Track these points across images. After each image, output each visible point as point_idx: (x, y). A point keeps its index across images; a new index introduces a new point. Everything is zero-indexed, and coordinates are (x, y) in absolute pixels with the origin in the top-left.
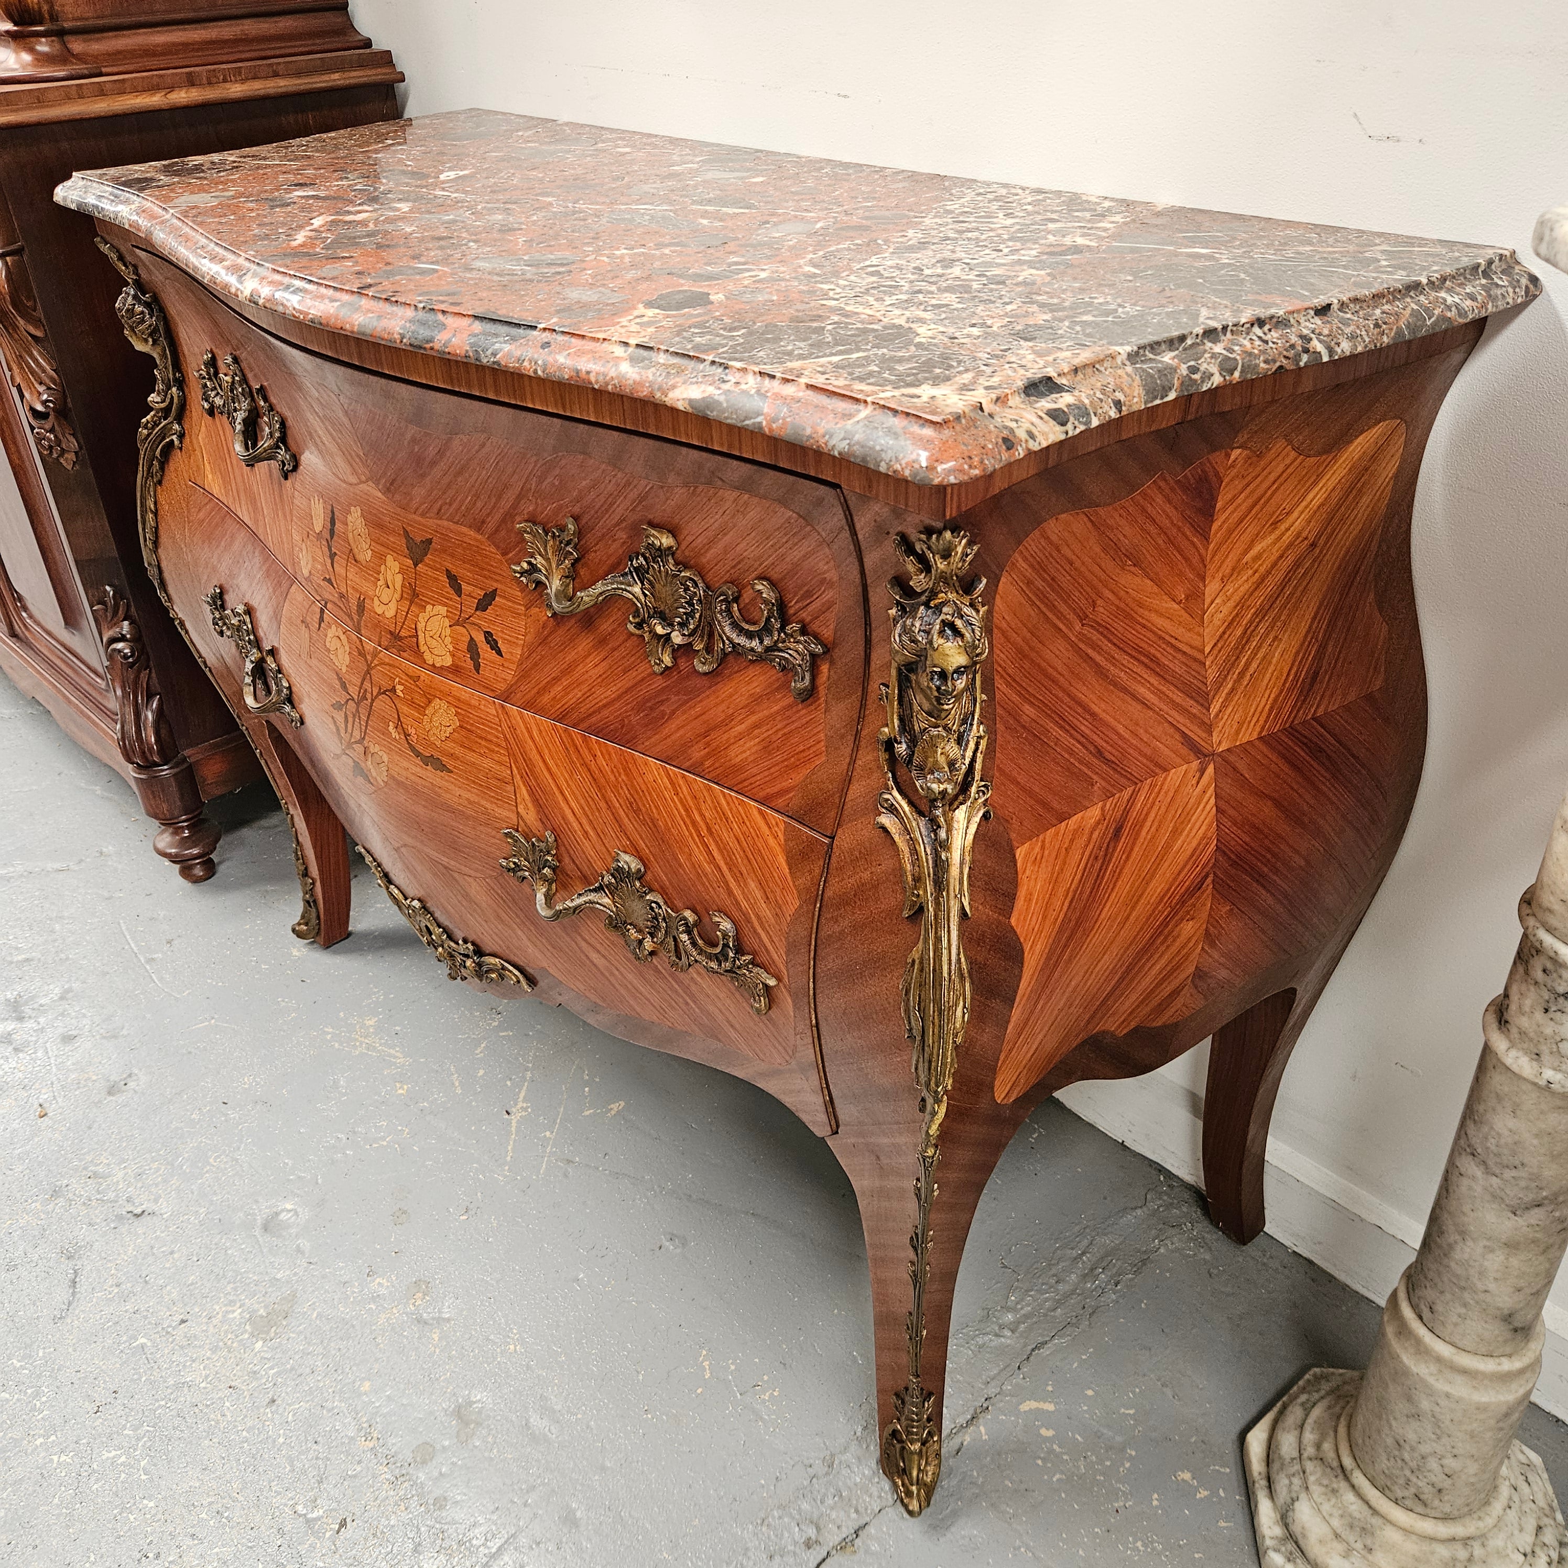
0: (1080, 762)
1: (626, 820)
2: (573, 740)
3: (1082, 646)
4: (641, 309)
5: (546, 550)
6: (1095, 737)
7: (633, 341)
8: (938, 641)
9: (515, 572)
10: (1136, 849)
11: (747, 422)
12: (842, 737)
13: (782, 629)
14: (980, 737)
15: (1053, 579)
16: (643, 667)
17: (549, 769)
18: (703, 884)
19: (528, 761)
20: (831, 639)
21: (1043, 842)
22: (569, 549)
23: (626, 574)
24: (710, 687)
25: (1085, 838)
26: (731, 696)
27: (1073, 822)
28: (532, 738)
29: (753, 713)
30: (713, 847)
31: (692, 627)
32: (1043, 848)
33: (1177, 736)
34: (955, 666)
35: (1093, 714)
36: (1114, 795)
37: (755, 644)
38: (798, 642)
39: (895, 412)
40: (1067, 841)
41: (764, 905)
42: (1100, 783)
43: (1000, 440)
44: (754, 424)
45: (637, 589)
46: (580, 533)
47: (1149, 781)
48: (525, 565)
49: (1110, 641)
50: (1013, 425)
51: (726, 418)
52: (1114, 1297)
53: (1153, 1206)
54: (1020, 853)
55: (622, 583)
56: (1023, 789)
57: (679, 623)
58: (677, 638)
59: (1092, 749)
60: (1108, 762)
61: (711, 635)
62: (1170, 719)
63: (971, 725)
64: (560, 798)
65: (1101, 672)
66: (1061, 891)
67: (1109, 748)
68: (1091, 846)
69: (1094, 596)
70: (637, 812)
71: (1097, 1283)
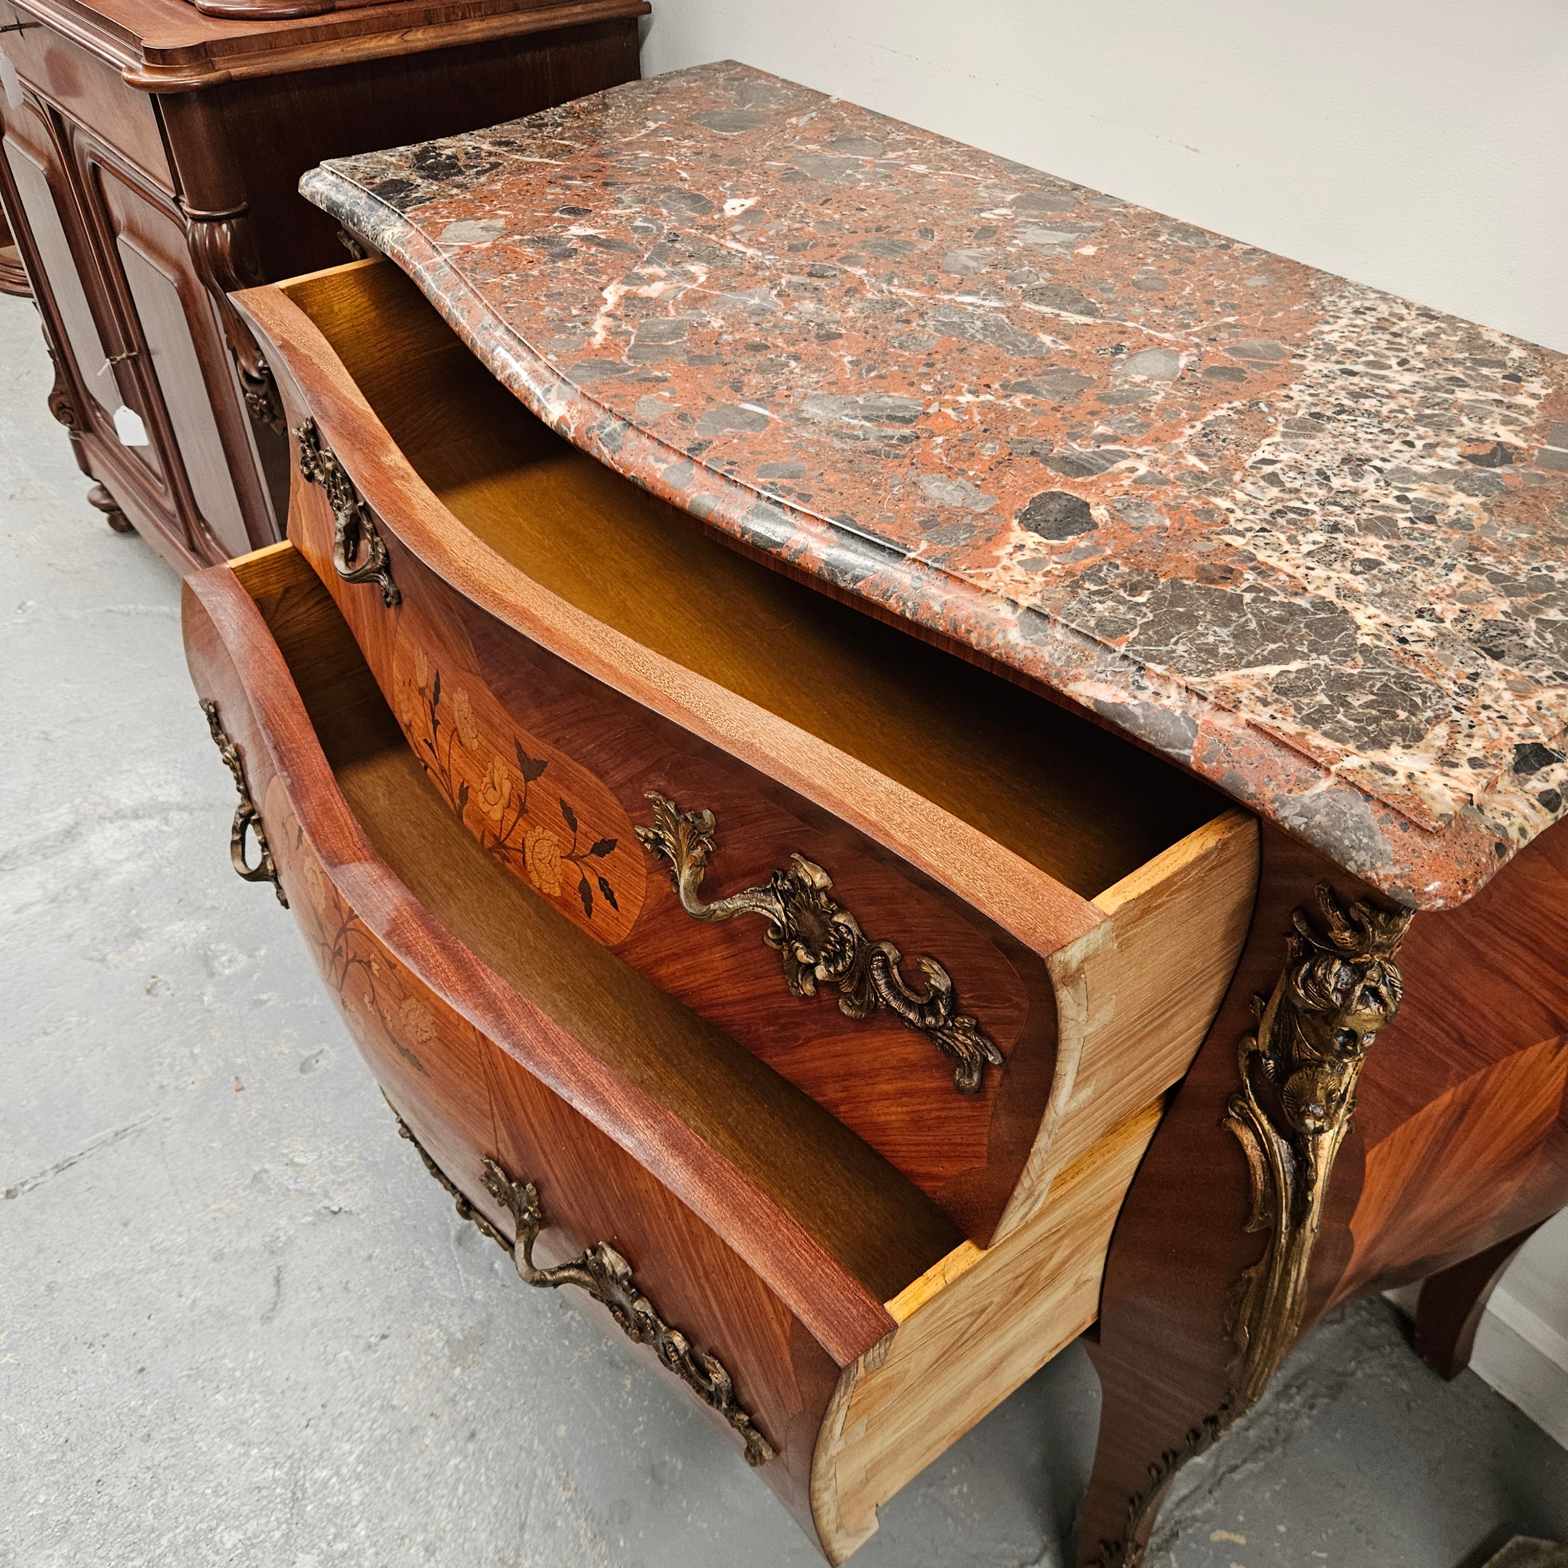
0: (1441, 1051)
3: (1467, 936)
6: (1459, 1022)
7: (1024, 602)
8: (1357, 1005)
10: (1477, 1126)
11: (1169, 750)
21: (1393, 1139)
25: (1431, 1126)
27: (1422, 1115)
32: (1391, 1146)
33: (1543, 1014)
34: (1368, 1030)
35: (1463, 1001)
36: (1466, 1079)
39: (1368, 797)
40: (1414, 1133)
42: (1457, 1068)
43: (1493, 848)
44: (1178, 754)
47: (1504, 1060)
50: (1504, 822)
51: (1142, 735)
53: (1350, 1321)
54: (1370, 1157)
59: (1455, 1035)
60: (1467, 1046)
62: (1538, 997)
65: (1479, 958)
66: (1399, 1182)
67: (1471, 1031)
68: (1435, 1133)
71: (1292, 1405)
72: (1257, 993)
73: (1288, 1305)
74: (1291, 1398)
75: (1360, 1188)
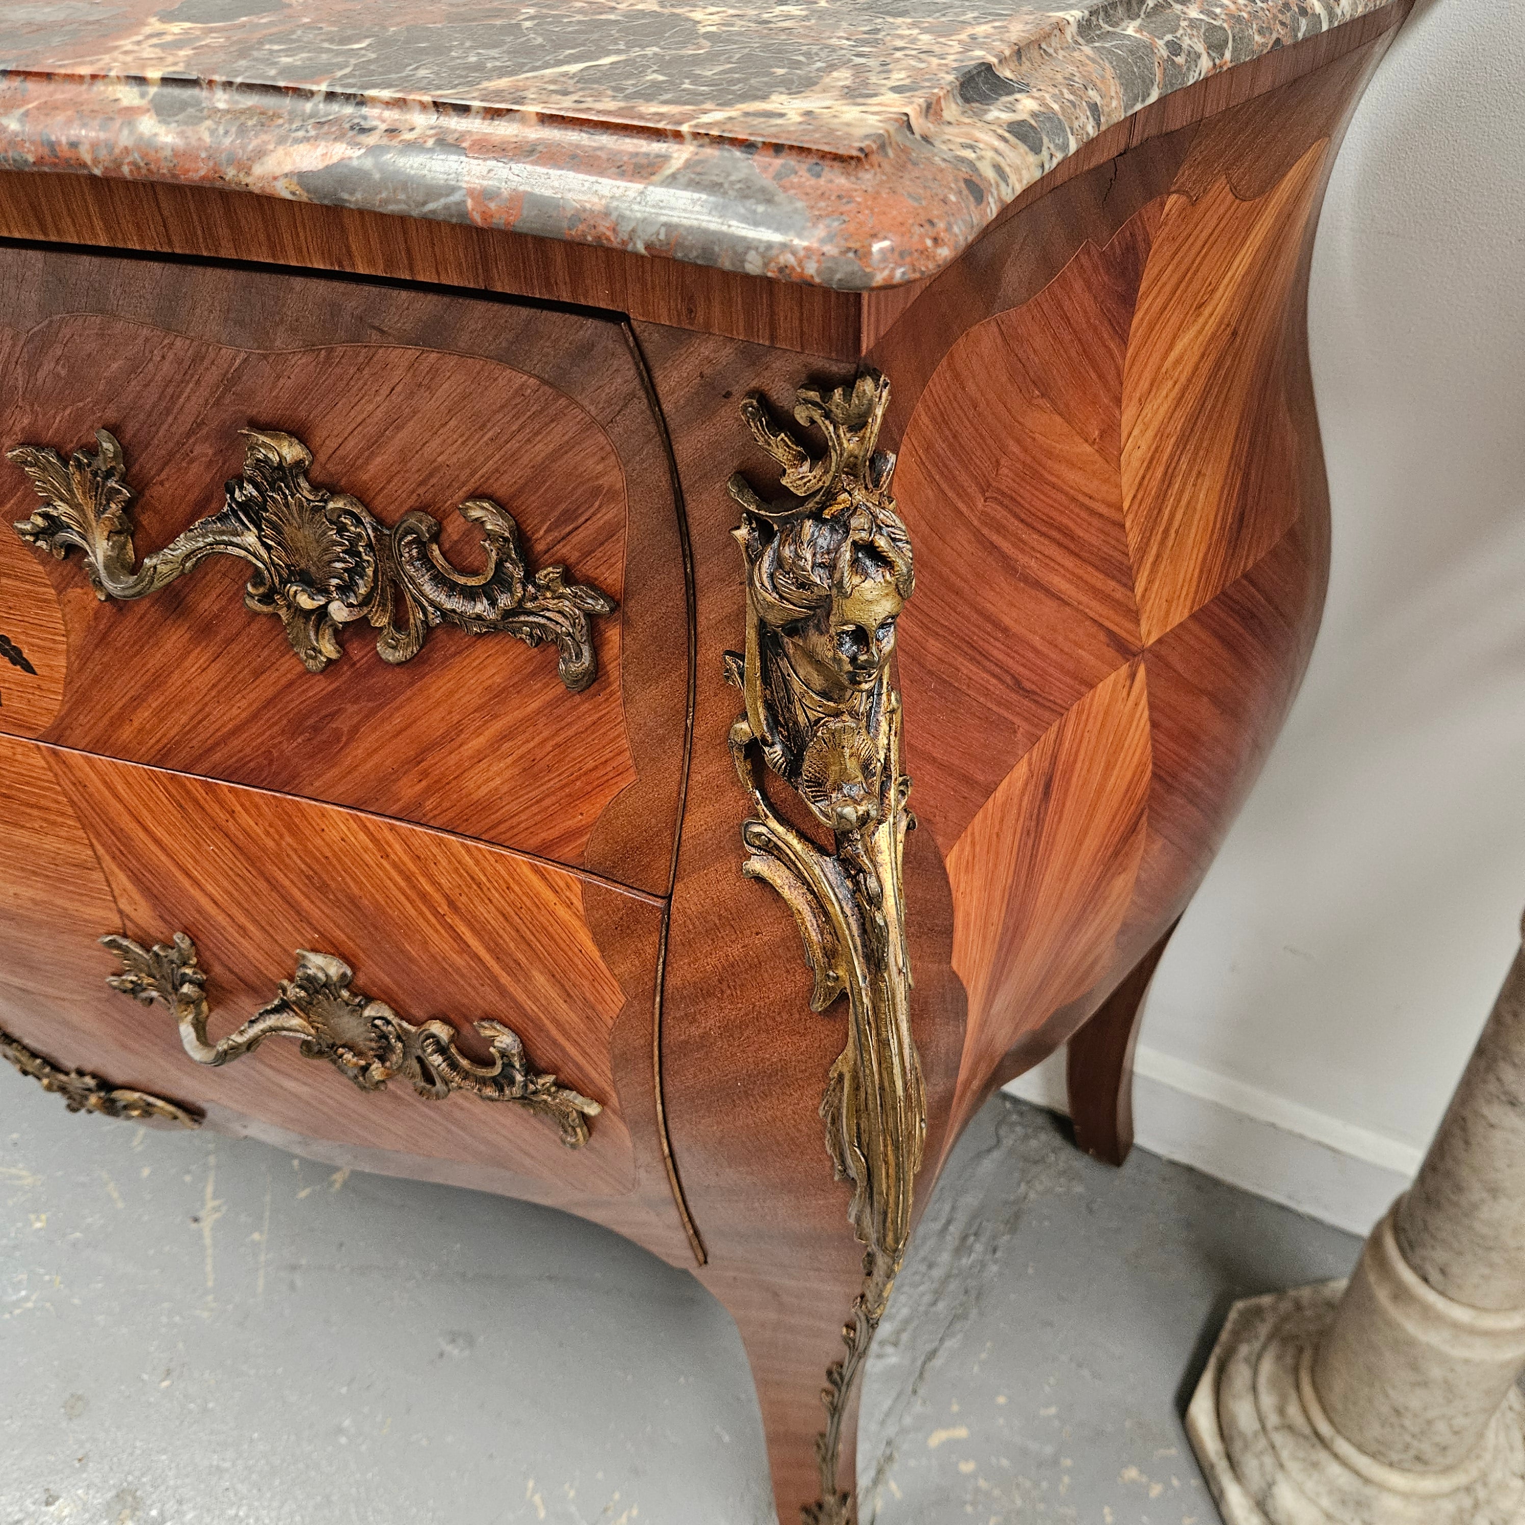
0: (999, 704)
1: (306, 904)
2: (188, 792)
3: (985, 531)
4: (154, 24)
5: (70, 491)
6: (1010, 662)
7: (154, 74)
8: (851, 580)
9: (25, 534)
10: (1068, 804)
11: (431, 206)
12: (662, 740)
13: (529, 577)
14: (893, 712)
15: (955, 437)
16: (286, 663)
17: (157, 842)
18: (455, 983)
19: (117, 832)
20: (619, 586)
21: (973, 834)
22: (112, 483)
23: (226, 515)
24: (412, 684)
25: (1015, 810)
26: (451, 693)
27: (1000, 794)
28: (117, 796)
29: (495, 717)
30: (463, 929)
31: (362, 591)
32: (973, 844)
33: (1102, 636)
34: (880, 618)
35: (1005, 630)
36: (1038, 739)
37: (481, 607)
38: (561, 597)
39: (747, 146)
40: (997, 823)
41: (564, 1006)
42: (1023, 726)
43: (962, 185)
44: (447, 207)
45: (250, 539)
46: (126, 454)
47: (1075, 707)
48: (40, 521)
49: (1016, 516)
50: (969, 154)
51: (386, 202)
52: (996, 1269)
53: (1008, 1142)
54: (950, 863)
55: (222, 533)
56: (941, 766)
57: (338, 587)
58: (339, 612)
59: (1008, 679)
60: (1028, 694)
61: (399, 598)
62: (1092, 614)
63: (880, 694)
64: (186, 883)
65: (1009, 566)
66: (998, 894)
67: (1027, 672)
68: (1022, 819)
69: (997, 452)
70: (323, 888)
71: (973, 1256)
72: (729, 653)
73: (900, 1092)
74: (970, 1250)
75: (950, 910)
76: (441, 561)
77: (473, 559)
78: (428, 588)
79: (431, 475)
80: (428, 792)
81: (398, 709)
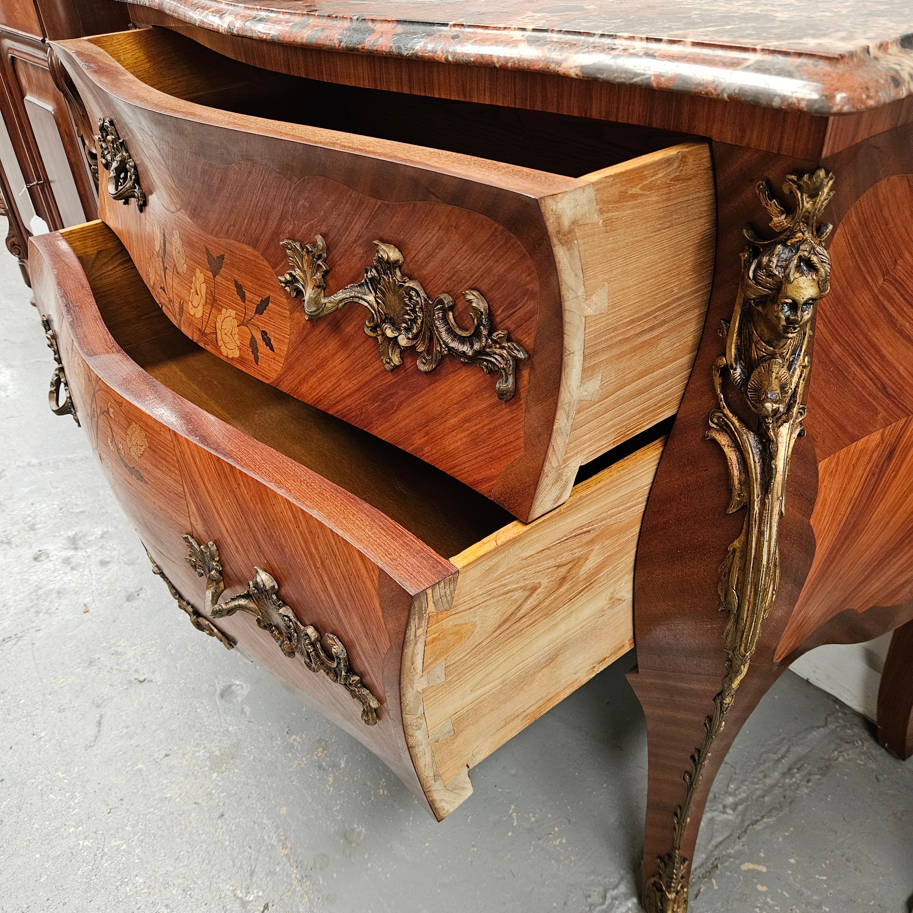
5: (302, 264)
9: (282, 283)
13: (490, 335)
16: (377, 364)
20: (531, 346)
22: (319, 262)
23: (363, 284)
24: (430, 385)
26: (446, 393)
29: (464, 408)
31: (415, 331)
37: (465, 348)
38: (502, 348)
45: (371, 298)
46: (328, 248)
48: (288, 277)
52: (806, 791)
55: (359, 292)
57: (405, 328)
58: (403, 341)
61: (431, 339)
71: (794, 780)
74: (793, 776)
76: (452, 320)
77: (468, 323)
78: (444, 335)
79: (453, 275)
80: (427, 443)
81: (421, 397)
